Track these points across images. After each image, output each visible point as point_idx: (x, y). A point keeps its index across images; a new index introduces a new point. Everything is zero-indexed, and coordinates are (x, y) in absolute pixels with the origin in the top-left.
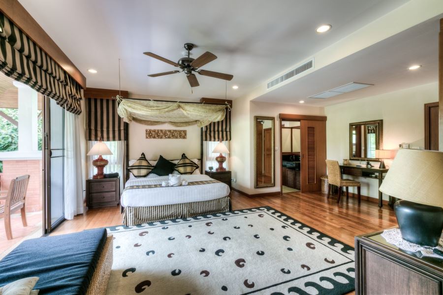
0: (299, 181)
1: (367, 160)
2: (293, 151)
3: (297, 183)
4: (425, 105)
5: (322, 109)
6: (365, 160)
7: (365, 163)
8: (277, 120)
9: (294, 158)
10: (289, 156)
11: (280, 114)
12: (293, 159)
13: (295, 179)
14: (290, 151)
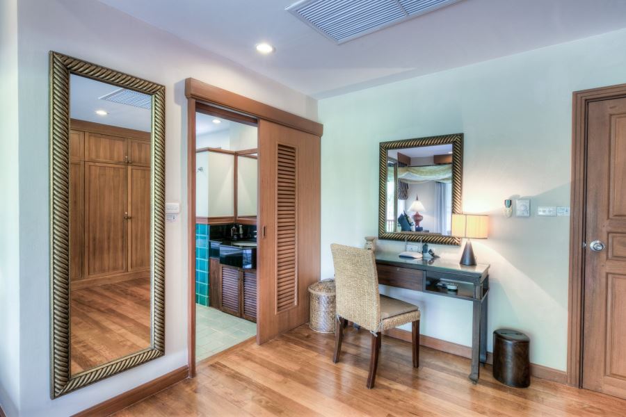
0: (254, 300)
1: (423, 241)
2: (239, 215)
3: (248, 302)
4: (576, 94)
5: (311, 102)
6: (418, 241)
7: (417, 247)
8: (177, 101)
9: (241, 230)
10: (229, 226)
11: (188, 82)
12: (238, 235)
13: (242, 290)
14: (230, 214)
